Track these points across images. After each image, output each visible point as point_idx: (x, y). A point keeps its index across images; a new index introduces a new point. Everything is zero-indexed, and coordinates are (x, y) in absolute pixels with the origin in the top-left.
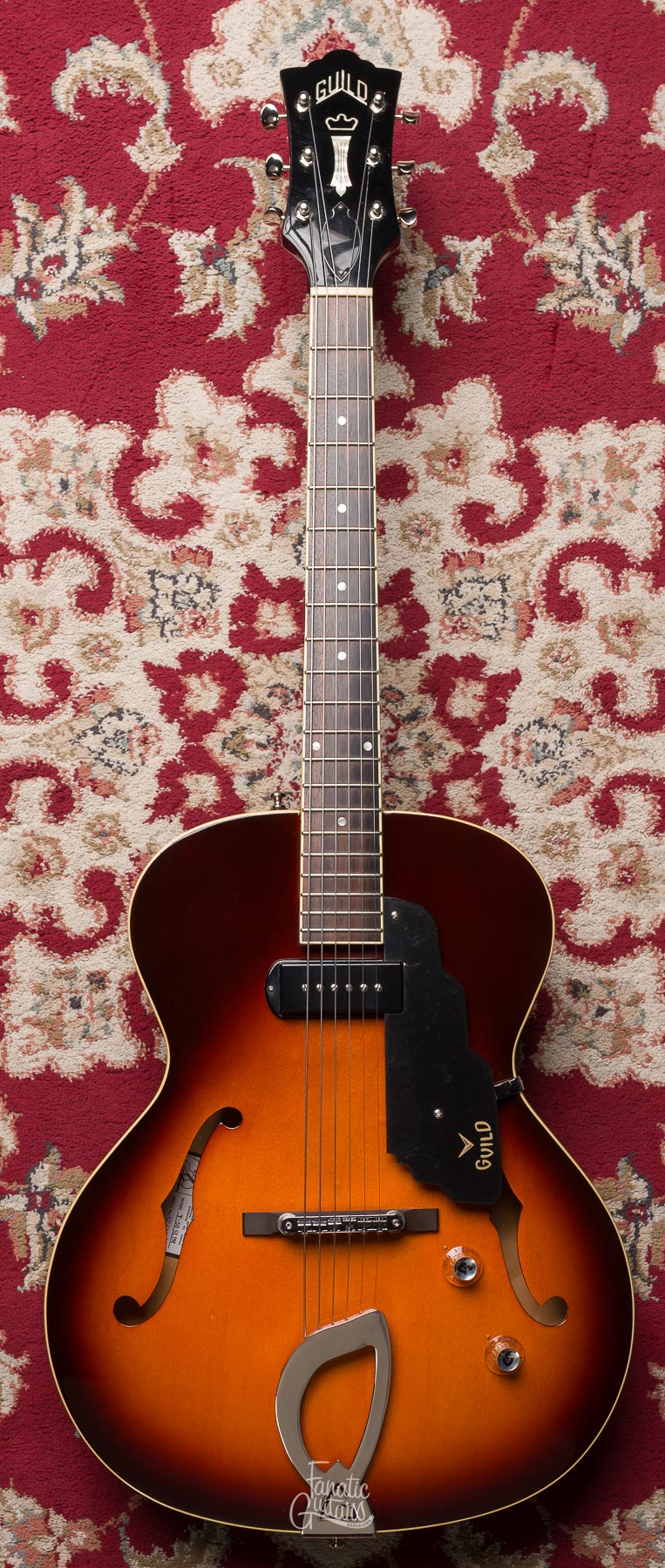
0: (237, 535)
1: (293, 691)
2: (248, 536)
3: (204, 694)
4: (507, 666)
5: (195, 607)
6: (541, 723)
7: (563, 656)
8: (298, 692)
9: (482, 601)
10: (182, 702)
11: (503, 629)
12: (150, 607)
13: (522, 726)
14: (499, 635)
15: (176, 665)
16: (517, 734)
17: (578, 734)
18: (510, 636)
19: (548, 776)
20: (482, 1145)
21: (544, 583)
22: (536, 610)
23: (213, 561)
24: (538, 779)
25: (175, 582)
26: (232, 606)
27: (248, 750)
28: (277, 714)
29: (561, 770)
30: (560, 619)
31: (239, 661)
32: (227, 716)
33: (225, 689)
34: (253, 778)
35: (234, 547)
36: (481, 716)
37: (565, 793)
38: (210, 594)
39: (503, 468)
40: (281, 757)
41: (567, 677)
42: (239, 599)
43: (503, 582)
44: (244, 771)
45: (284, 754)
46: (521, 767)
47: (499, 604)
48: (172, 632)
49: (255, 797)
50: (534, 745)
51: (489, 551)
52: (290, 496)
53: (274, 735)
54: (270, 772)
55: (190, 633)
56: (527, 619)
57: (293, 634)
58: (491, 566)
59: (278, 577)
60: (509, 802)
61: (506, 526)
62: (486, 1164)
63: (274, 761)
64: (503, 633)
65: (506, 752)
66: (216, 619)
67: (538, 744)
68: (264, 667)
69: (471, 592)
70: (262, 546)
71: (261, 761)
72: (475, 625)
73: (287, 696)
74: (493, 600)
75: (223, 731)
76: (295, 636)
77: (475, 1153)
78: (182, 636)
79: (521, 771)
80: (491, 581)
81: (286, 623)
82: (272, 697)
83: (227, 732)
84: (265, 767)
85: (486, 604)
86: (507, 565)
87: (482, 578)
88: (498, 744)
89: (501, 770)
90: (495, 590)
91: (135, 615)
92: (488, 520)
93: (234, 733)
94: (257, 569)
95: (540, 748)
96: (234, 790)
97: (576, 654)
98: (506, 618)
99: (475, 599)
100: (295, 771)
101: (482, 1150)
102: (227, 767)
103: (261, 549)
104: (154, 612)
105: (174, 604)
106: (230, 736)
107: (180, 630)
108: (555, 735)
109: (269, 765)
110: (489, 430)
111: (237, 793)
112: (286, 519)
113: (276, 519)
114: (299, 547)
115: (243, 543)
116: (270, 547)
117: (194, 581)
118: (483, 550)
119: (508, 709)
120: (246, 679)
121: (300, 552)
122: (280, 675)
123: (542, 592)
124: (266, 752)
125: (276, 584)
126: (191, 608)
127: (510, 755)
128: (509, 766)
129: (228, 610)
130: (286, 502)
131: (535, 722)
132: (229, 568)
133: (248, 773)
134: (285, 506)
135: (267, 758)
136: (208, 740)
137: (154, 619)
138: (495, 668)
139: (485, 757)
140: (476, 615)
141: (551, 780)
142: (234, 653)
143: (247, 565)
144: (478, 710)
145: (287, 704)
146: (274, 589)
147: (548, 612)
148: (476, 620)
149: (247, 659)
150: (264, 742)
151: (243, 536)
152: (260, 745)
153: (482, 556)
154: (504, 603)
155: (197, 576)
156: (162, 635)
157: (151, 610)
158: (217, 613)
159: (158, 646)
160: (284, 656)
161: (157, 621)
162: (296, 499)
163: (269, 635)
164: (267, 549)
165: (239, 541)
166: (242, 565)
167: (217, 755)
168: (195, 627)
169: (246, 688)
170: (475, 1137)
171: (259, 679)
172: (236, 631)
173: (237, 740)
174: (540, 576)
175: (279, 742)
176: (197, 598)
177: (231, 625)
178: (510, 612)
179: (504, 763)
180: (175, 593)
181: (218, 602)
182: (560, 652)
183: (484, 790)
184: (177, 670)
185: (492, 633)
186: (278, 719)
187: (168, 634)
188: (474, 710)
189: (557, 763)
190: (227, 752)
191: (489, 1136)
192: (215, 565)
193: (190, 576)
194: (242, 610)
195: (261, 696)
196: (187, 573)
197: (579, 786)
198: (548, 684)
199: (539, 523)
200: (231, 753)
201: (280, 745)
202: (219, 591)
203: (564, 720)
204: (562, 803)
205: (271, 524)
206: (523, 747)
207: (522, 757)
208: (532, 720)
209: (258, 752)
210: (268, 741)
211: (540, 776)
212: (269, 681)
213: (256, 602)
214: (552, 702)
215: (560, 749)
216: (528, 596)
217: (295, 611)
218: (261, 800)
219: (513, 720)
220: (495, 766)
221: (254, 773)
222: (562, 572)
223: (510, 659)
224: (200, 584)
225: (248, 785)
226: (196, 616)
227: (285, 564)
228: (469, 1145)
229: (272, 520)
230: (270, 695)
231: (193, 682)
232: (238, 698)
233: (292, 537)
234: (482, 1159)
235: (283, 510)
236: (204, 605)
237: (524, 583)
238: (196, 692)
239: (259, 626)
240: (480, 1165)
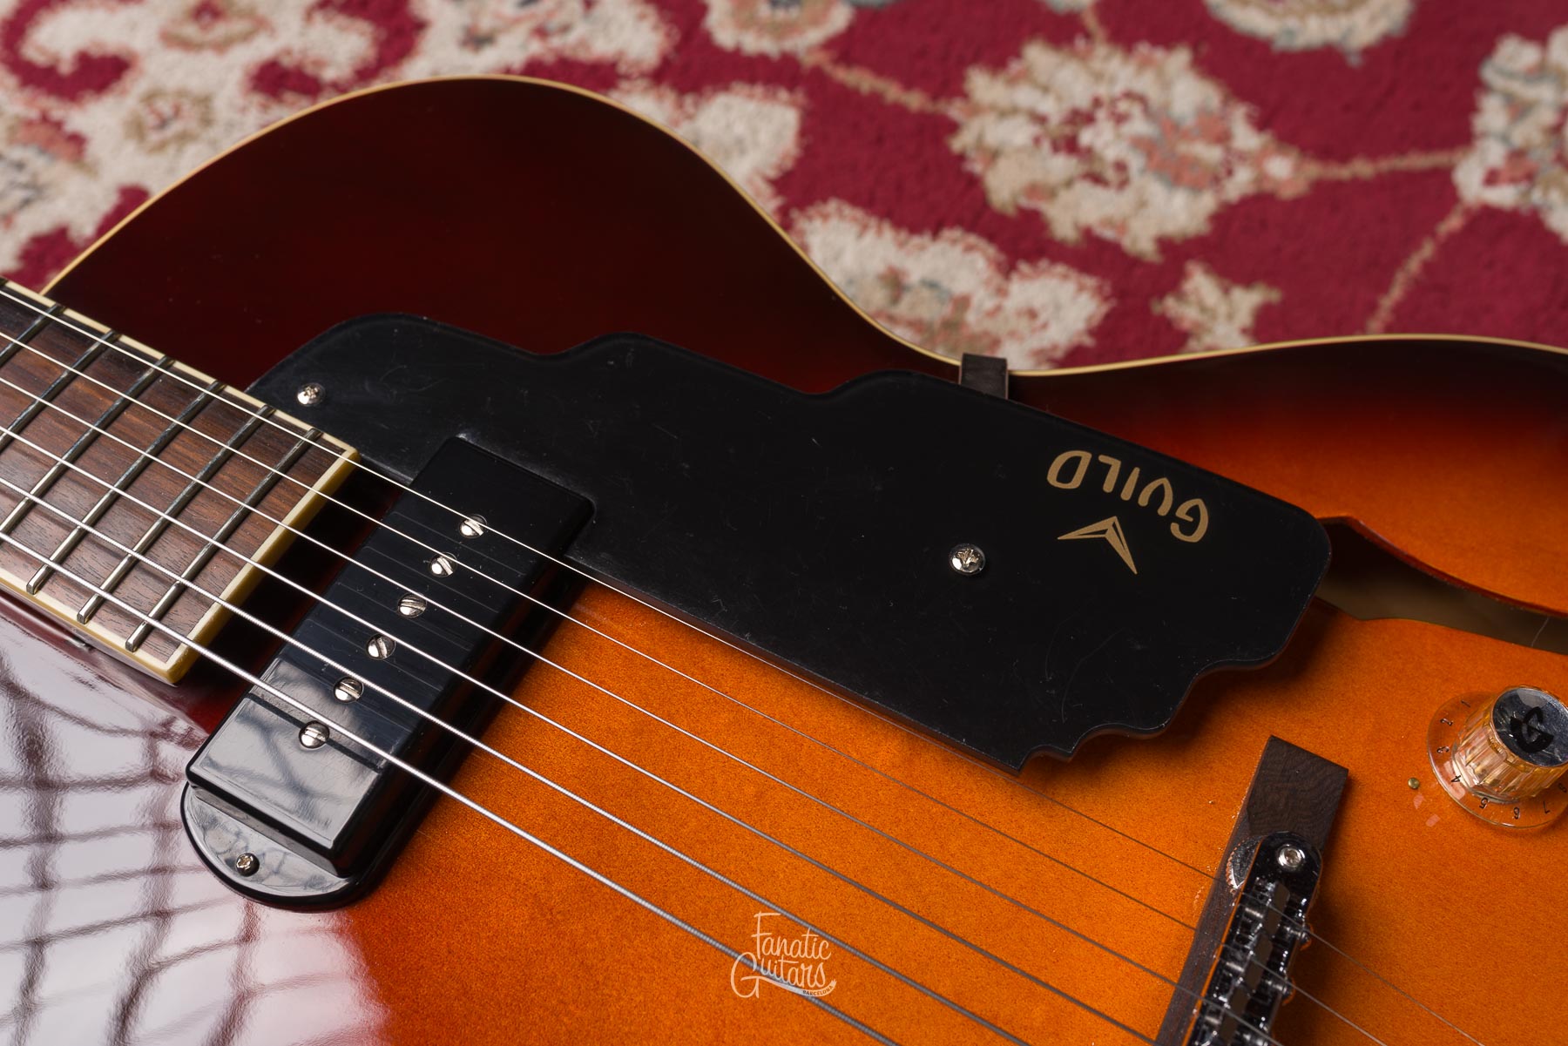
7: (167, 110)
11: (33, 176)
14: (37, 186)
18: (55, 170)
20: (1126, 494)
22: (55, 115)
30: (101, 90)
41: (208, 121)
56: (53, 135)
62: (1194, 512)
64: (43, 179)
77: (1142, 524)
97: (180, 93)
101: (1143, 500)
123: (35, 94)
138: (90, 217)
147: (72, 101)
170: (1093, 502)
182: (158, 114)
191: (1108, 467)
216: (18, 119)
222: (29, 54)
228: (1109, 530)
234: (1171, 516)
240: (1188, 528)
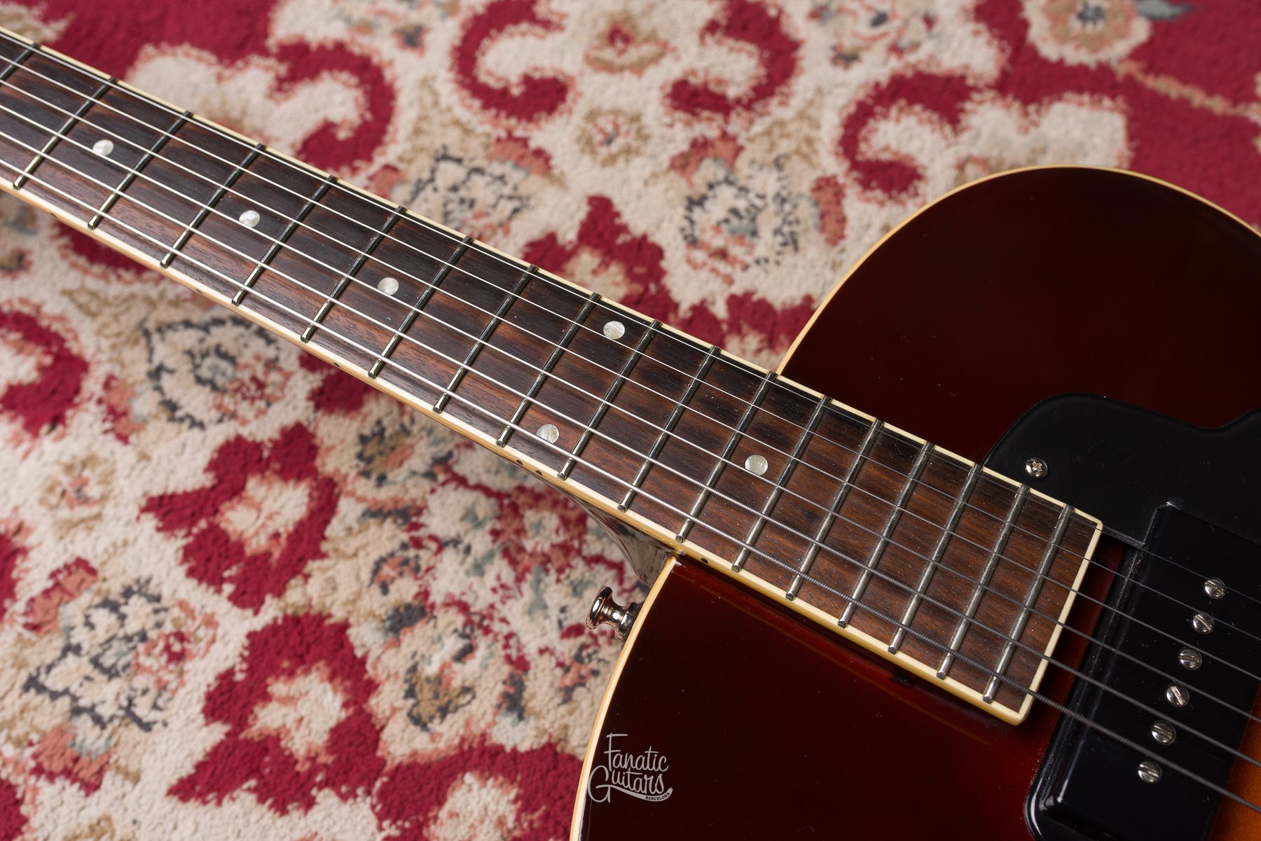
0: (85, 501)
1: (404, 546)
2: (100, 483)
3: (304, 708)
4: (574, 206)
5: (143, 637)
6: (695, 202)
7: (609, 128)
8: (412, 538)
9: (455, 197)
10: (290, 760)
11: (515, 188)
12: (84, 722)
13: (683, 230)
14: (520, 198)
15: (218, 732)
16: (693, 242)
17: (742, 162)
18: (532, 183)
19: (786, 229)
21: (486, 106)
22: (519, 133)
23: (94, 564)
24: (785, 244)
25: (77, 649)
26: (191, 573)
27: (456, 683)
28: (424, 594)
29: (787, 207)
30: (551, 109)
31: (290, 611)
32: (371, 687)
33: (321, 664)
34: (513, 702)
35: (98, 516)
36: (631, 276)
37: (828, 219)
38: (143, 600)
39: (283, 85)
40: (505, 630)
41: (644, 137)
42: (188, 552)
43: (445, 157)
44: (490, 711)
45: (504, 620)
46: (749, 259)
47: (476, 178)
48: (155, 707)
49: (550, 717)
50: (724, 227)
51: (389, 153)
52: (92, 385)
53: (460, 620)
54: (521, 664)
55: (181, 673)
56: (522, 151)
57: (310, 496)
58: (410, 161)
59: (200, 471)
60: (798, 302)
61: (368, 116)
63: (506, 646)
64: (523, 191)
65: (714, 270)
66: (190, 613)
67: (727, 221)
68: (330, 573)
69: (430, 206)
70: (132, 468)
71: (492, 670)
72: (481, 223)
73: (405, 562)
74: (464, 183)
75: (394, 710)
76: (316, 494)
78: (175, 691)
79: (758, 262)
80: (433, 171)
81: (284, 497)
82: (392, 588)
83: (399, 703)
84: (506, 669)
85: (463, 193)
86: (423, 141)
87: (420, 181)
88: (692, 273)
89: (737, 289)
90: (449, 173)
91: (76, 760)
92: (343, 135)
93: (410, 693)
94: (162, 498)
95: (735, 221)
96: (514, 750)
97: (616, 112)
98: (502, 178)
99: (445, 205)
100: (547, 617)
102: (463, 740)
103: (135, 474)
104: (98, 721)
105: (111, 673)
106: (411, 702)
107: (162, 687)
108: (726, 195)
109: (508, 659)
110: (220, 78)
111: (523, 748)
112: (120, 409)
113: (108, 425)
114: (179, 414)
115: (103, 499)
116: (144, 457)
117: (103, 619)
118: (379, 160)
119: (644, 237)
120: (330, 616)
121: (189, 416)
122: (362, 554)
123: (497, 116)
124: (481, 652)
125: (207, 480)
126: (141, 647)
127: (722, 267)
128: (738, 275)
129: (193, 582)
130: (96, 397)
131: (689, 208)
132: (125, 544)
133: (499, 707)
134: (100, 402)
135: (491, 655)
136: (392, 749)
137: (110, 728)
138: (569, 223)
139: (703, 302)
140: (469, 214)
141: (796, 228)
142: (271, 611)
143: (144, 510)
144: (620, 278)
145: (417, 569)
146: (213, 488)
147: (530, 119)
148: (478, 216)
149: (295, 595)
150: (460, 644)
151: (93, 491)
152: (465, 654)
153: (388, 167)
154: (479, 171)
155: (97, 606)
156: (146, 727)
157: (90, 723)
158: (183, 605)
159: (161, 749)
160: (334, 529)
161: (116, 722)
162: (102, 380)
163: (284, 536)
164: (143, 463)
165: (96, 502)
166: (138, 519)
167: (431, 747)
168: (177, 657)
169: (344, 627)
171: (344, 593)
172: (237, 589)
173: (426, 693)
174: (470, 107)
175: (476, 619)
176: (132, 627)
177: (219, 591)
178: (496, 168)
179: (729, 280)
180: (95, 662)
181: (166, 592)
182: (602, 131)
183: (757, 326)
184: (228, 735)
185: (511, 205)
186: (437, 597)
187: (155, 715)
188: (616, 284)
189: (773, 207)
190: (435, 726)
192: (104, 563)
193: (87, 617)
194: (209, 560)
195: (376, 605)
196: (79, 620)
197: (828, 195)
198: (639, 168)
199: (395, 79)
200: (443, 716)
201: (483, 618)
202: (148, 581)
203: (709, 170)
204: (843, 229)
205: (111, 437)
206: (718, 242)
207: (736, 251)
208: (681, 211)
209: (472, 666)
210: (464, 636)
211: (780, 239)
212: (358, 577)
213: (214, 529)
214: (673, 175)
215: (751, 195)
216: (488, 135)
217: (275, 472)
218: (563, 709)
219: (668, 238)
220: (726, 295)
221: (505, 696)
222: (483, 78)
223: (568, 199)
224: (111, 606)
225: (521, 717)
226: (161, 645)
227: (188, 450)
229: (106, 432)
230: (385, 589)
231: (268, 718)
232: (352, 648)
233: (156, 417)
235: (103, 408)
236: (153, 619)
237: (467, 131)
238: (290, 722)
239: (257, 543)
